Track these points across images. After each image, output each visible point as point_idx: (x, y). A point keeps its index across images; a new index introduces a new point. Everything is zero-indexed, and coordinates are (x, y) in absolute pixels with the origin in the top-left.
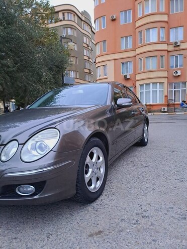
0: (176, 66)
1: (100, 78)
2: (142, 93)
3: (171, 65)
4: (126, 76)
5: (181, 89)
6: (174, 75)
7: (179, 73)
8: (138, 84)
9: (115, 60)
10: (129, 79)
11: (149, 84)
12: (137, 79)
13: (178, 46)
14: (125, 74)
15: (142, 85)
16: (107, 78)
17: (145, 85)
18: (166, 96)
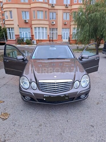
0: (53, 19)
1: (7, 19)
2: (36, 33)
3: (50, 17)
4: (25, 21)
5: (55, 32)
6: (52, 23)
7: (54, 23)
8: (33, 26)
9: (17, 8)
10: (27, 23)
11: (40, 28)
12: (33, 23)
13: (54, 7)
14: (25, 19)
15: (35, 28)
16: (13, 20)
17: (37, 28)
18: (48, 35)
